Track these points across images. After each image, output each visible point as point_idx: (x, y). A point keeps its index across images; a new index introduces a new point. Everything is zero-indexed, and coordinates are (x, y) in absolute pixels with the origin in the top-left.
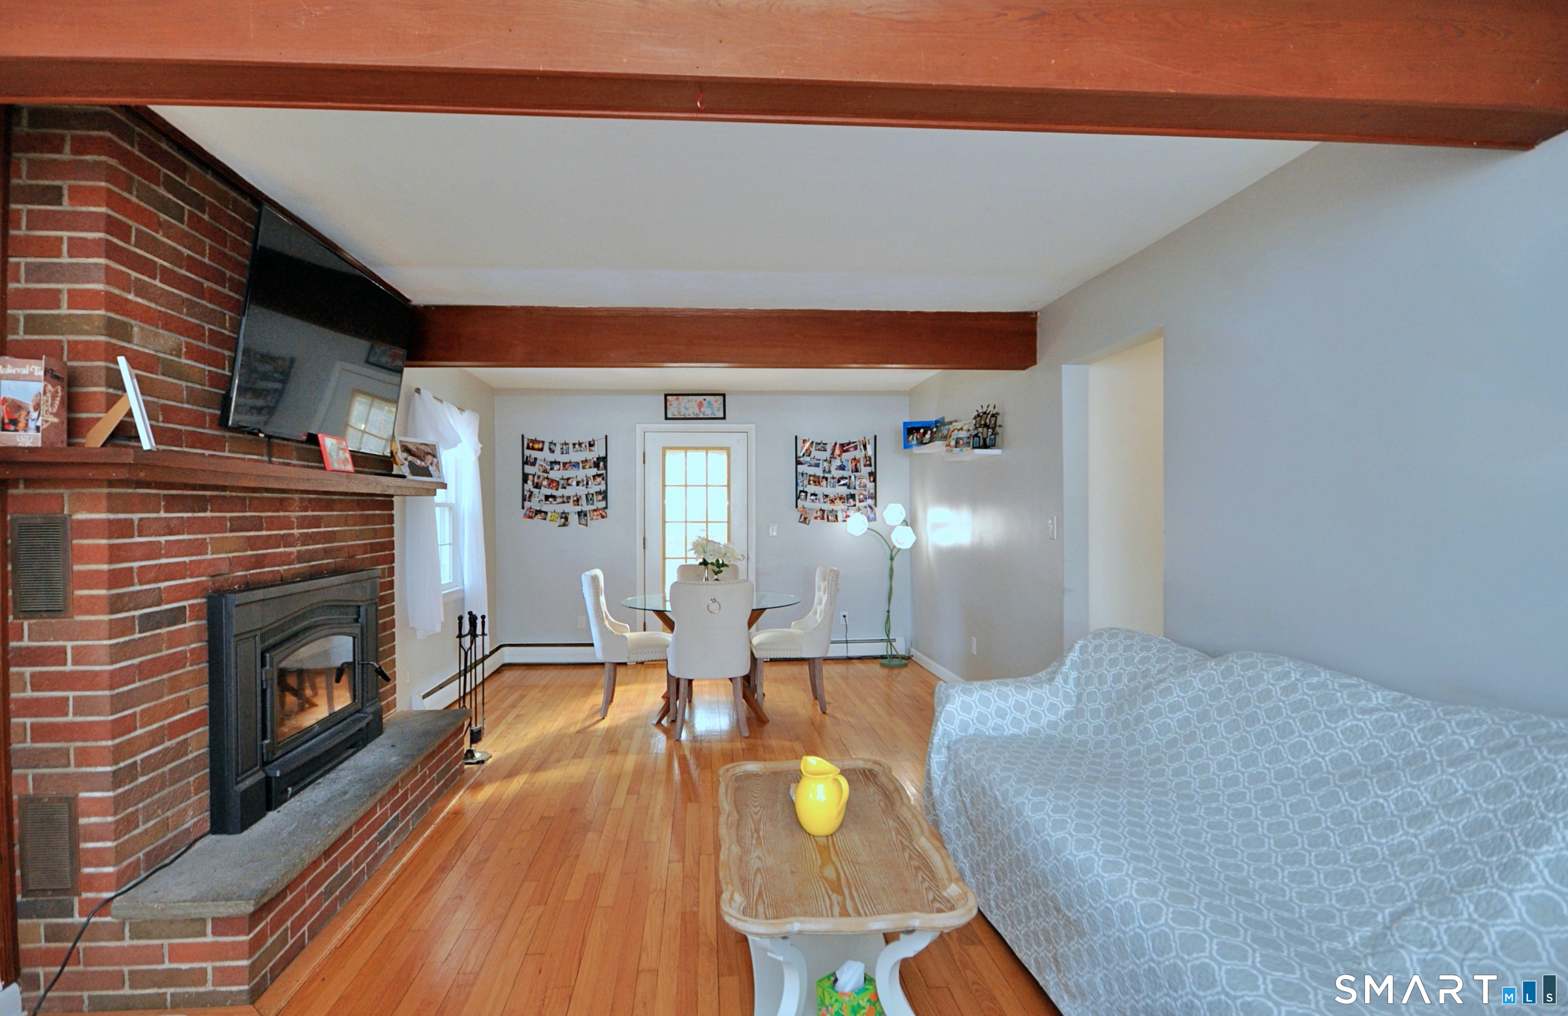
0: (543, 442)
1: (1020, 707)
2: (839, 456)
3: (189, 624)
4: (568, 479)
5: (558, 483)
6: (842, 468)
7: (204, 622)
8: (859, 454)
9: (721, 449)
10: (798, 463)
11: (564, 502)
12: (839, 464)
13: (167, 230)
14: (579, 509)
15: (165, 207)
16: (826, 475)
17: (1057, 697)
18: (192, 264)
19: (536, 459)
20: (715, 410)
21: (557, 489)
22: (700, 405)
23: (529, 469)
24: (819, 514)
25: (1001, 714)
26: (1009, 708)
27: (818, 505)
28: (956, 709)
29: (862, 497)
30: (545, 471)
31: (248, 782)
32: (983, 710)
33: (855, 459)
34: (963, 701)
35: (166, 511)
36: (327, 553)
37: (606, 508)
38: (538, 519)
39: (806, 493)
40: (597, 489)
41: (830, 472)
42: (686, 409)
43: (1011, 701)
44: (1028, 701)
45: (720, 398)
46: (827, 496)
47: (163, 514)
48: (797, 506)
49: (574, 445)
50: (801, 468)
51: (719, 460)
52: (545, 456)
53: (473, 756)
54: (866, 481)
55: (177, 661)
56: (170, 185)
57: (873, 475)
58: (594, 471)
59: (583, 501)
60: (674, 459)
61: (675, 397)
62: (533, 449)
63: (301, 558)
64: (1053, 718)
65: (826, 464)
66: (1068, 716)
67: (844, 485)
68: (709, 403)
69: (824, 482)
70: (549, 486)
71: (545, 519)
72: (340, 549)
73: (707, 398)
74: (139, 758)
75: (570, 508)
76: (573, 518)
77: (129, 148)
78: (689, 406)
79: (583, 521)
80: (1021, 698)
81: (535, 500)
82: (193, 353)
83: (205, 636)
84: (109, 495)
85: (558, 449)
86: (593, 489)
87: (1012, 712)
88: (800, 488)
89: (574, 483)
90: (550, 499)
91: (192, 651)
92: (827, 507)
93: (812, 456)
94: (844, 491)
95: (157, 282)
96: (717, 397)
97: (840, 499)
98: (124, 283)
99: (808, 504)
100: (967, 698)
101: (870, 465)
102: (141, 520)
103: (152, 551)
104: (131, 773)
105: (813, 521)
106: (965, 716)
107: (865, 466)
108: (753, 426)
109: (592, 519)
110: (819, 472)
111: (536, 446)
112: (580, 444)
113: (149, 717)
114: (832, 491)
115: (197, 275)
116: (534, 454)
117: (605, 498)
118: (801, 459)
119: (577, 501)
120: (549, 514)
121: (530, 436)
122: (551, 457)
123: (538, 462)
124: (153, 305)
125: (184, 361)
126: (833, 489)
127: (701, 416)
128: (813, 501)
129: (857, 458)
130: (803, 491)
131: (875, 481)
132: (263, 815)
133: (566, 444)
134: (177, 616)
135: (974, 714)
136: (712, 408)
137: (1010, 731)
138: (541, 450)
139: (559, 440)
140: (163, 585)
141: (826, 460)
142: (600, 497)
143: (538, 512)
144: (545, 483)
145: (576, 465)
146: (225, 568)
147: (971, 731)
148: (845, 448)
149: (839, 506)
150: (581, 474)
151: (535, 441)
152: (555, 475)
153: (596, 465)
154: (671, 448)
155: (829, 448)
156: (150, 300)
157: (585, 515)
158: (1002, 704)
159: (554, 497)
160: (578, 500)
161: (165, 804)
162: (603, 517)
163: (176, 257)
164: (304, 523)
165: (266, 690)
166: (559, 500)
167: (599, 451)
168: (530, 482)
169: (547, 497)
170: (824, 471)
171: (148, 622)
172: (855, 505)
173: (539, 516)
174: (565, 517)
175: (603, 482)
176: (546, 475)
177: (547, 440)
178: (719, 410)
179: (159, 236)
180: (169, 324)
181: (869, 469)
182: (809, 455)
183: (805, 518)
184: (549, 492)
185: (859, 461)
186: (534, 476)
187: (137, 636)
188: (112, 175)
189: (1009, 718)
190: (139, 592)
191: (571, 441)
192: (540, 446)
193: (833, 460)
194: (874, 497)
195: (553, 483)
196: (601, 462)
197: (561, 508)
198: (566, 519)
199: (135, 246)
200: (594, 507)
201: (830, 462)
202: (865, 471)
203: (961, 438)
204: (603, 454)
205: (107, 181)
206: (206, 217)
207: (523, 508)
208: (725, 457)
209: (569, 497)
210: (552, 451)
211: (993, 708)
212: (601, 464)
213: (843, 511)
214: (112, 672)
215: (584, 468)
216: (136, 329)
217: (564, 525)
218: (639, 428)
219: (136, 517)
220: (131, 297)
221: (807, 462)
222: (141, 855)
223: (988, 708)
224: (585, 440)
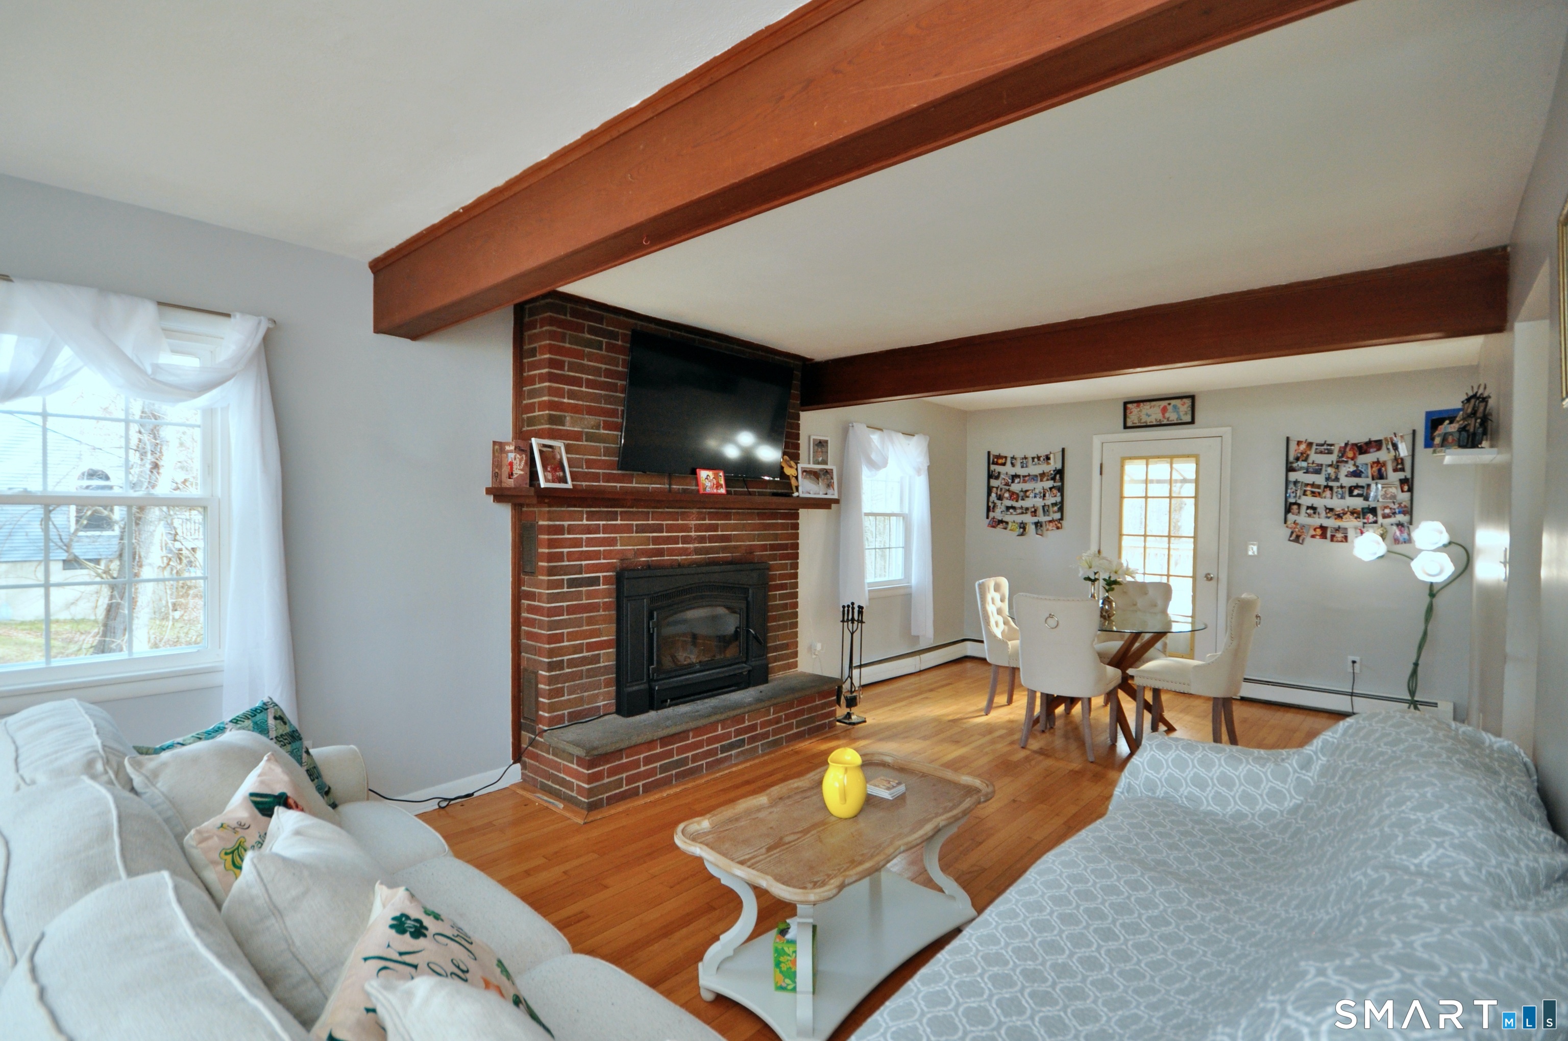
0: (1006, 457)
1: (1225, 781)
2: (1352, 459)
3: (602, 587)
4: (1026, 491)
5: (1017, 494)
6: (1357, 474)
7: (614, 587)
8: (1384, 455)
9: (1188, 456)
10: (1290, 469)
11: (1022, 513)
12: (1352, 469)
13: (591, 357)
14: (1035, 519)
15: (589, 343)
16: (1331, 484)
17: (1284, 781)
18: (609, 374)
19: (999, 473)
20: (1181, 414)
21: (1017, 501)
22: (1164, 410)
23: (994, 483)
24: (1319, 532)
25: (1200, 783)
26: (1212, 779)
27: (1317, 521)
28: (1142, 764)
29: (1387, 511)
30: (1007, 484)
31: (635, 688)
32: (1177, 773)
33: (1378, 462)
34: (1153, 757)
35: (587, 520)
36: (724, 549)
37: (1062, 519)
38: (999, 529)
39: (1299, 505)
40: (1053, 500)
41: (1337, 479)
42: (1149, 415)
43: (1216, 771)
44: (1238, 777)
45: (1188, 402)
46: (1331, 510)
47: (585, 522)
48: (1285, 522)
49: (1033, 458)
50: (1293, 476)
51: (1187, 469)
52: (1008, 470)
53: (850, 718)
54: (1395, 490)
55: (594, 607)
56: (592, 331)
57: (1407, 484)
58: (1050, 484)
59: (1040, 511)
60: (1134, 470)
61: (1135, 405)
62: (997, 464)
63: (697, 551)
64: (1274, 807)
65: (1331, 470)
66: (1294, 810)
67: (1359, 495)
68: (1175, 407)
69: (1328, 493)
70: (1011, 498)
71: (1005, 528)
72: (735, 547)
73: (1173, 402)
74: (565, 658)
75: (1028, 519)
76: (1031, 529)
77: (563, 317)
78: (1153, 413)
79: (1039, 532)
80: (1229, 771)
81: (998, 510)
82: (607, 426)
83: (615, 595)
84: (549, 512)
85: (1018, 464)
86: (1050, 500)
87: (1214, 785)
88: (1292, 500)
89: (1032, 495)
90: (1011, 511)
91: (604, 603)
92: (1331, 523)
93: (1310, 460)
94: (1357, 503)
95: (584, 389)
96: (1185, 400)
97: (1352, 513)
98: (559, 393)
99: (1303, 518)
100: (1159, 755)
101: (1403, 470)
102: (569, 525)
103: (577, 543)
104: (559, 665)
105: (1308, 540)
106: (1151, 774)
107: (1395, 470)
108: (1230, 428)
109: (1047, 530)
110: (1320, 479)
111: (1000, 461)
112: (1039, 458)
113: (572, 636)
114: (1338, 504)
115: (612, 378)
116: (998, 468)
117: (1061, 510)
118: (1295, 465)
119: (1034, 513)
120: (1010, 524)
121: (995, 452)
122: (1012, 471)
123: (1002, 476)
124: (581, 403)
125: (602, 431)
126: (1342, 501)
127: (1165, 422)
128: (1309, 515)
129: (1381, 460)
130: (1295, 504)
131: (1411, 490)
132: (647, 711)
133: (1026, 458)
134: (594, 581)
135: (1164, 773)
136: (1178, 413)
137: (1208, 804)
138: (1004, 464)
139: (1019, 455)
140: (584, 563)
141: (1330, 466)
142: (1056, 508)
143: (1001, 522)
144: (1007, 495)
145: (1034, 478)
146: (630, 555)
147: (1160, 793)
148: (1362, 449)
149: (1350, 523)
150: (1039, 486)
151: (999, 457)
152: (1016, 487)
153: (1054, 479)
154: (1130, 458)
155: (1336, 449)
156: (578, 400)
157: (1041, 526)
158: (1202, 772)
159: (1013, 508)
160: (1035, 511)
161: (585, 688)
162: (1058, 528)
163: (596, 371)
164: (698, 528)
165: (652, 634)
166: (1019, 511)
167: (1055, 464)
168: (993, 495)
169: (1008, 508)
170: (1328, 479)
171: (572, 583)
172: (1376, 522)
173: (1001, 526)
174: (1023, 526)
175: (1059, 494)
176: (1007, 488)
177: (1009, 455)
178: (1186, 414)
179: (585, 362)
180: (591, 411)
181: (1401, 475)
182: (1306, 460)
183: (1298, 537)
184: (1009, 503)
185: (1384, 464)
186: (997, 488)
187: (565, 590)
188: (552, 336)
189: (1210, 792)
190: (567, 566)
191: (1030, 454)
192: (1003, 461)
193: (1341, 465)
194: (1408, 511)
195: (1014, 496)
196: (1060, 473)
197: (1020, 519)
198: (1024, 528)
199: (568, 371)
200: (1050, 518)
201: (1337, 467)
202: (1394, 477)
203: (1451, 434)
204: (1059, 466)
205: (550, 340)
206: (620, 343)
207: (988, 518)
208: (1194, 465)
209: (1027, 509)
210: (1013, 465)
211: (1189, 773)
212: (1058, 477)
213: (1356, 528)
214: (549, 608)
215: (1041, 480)
216: (568, 418)
217: (1022, 534)
218: (1097, 441)
219: (566, 523)
220: (566, 400)
221: (1301, 468)
222: (566, 712)
223: (1183, 772)
224: (1043, 453)
